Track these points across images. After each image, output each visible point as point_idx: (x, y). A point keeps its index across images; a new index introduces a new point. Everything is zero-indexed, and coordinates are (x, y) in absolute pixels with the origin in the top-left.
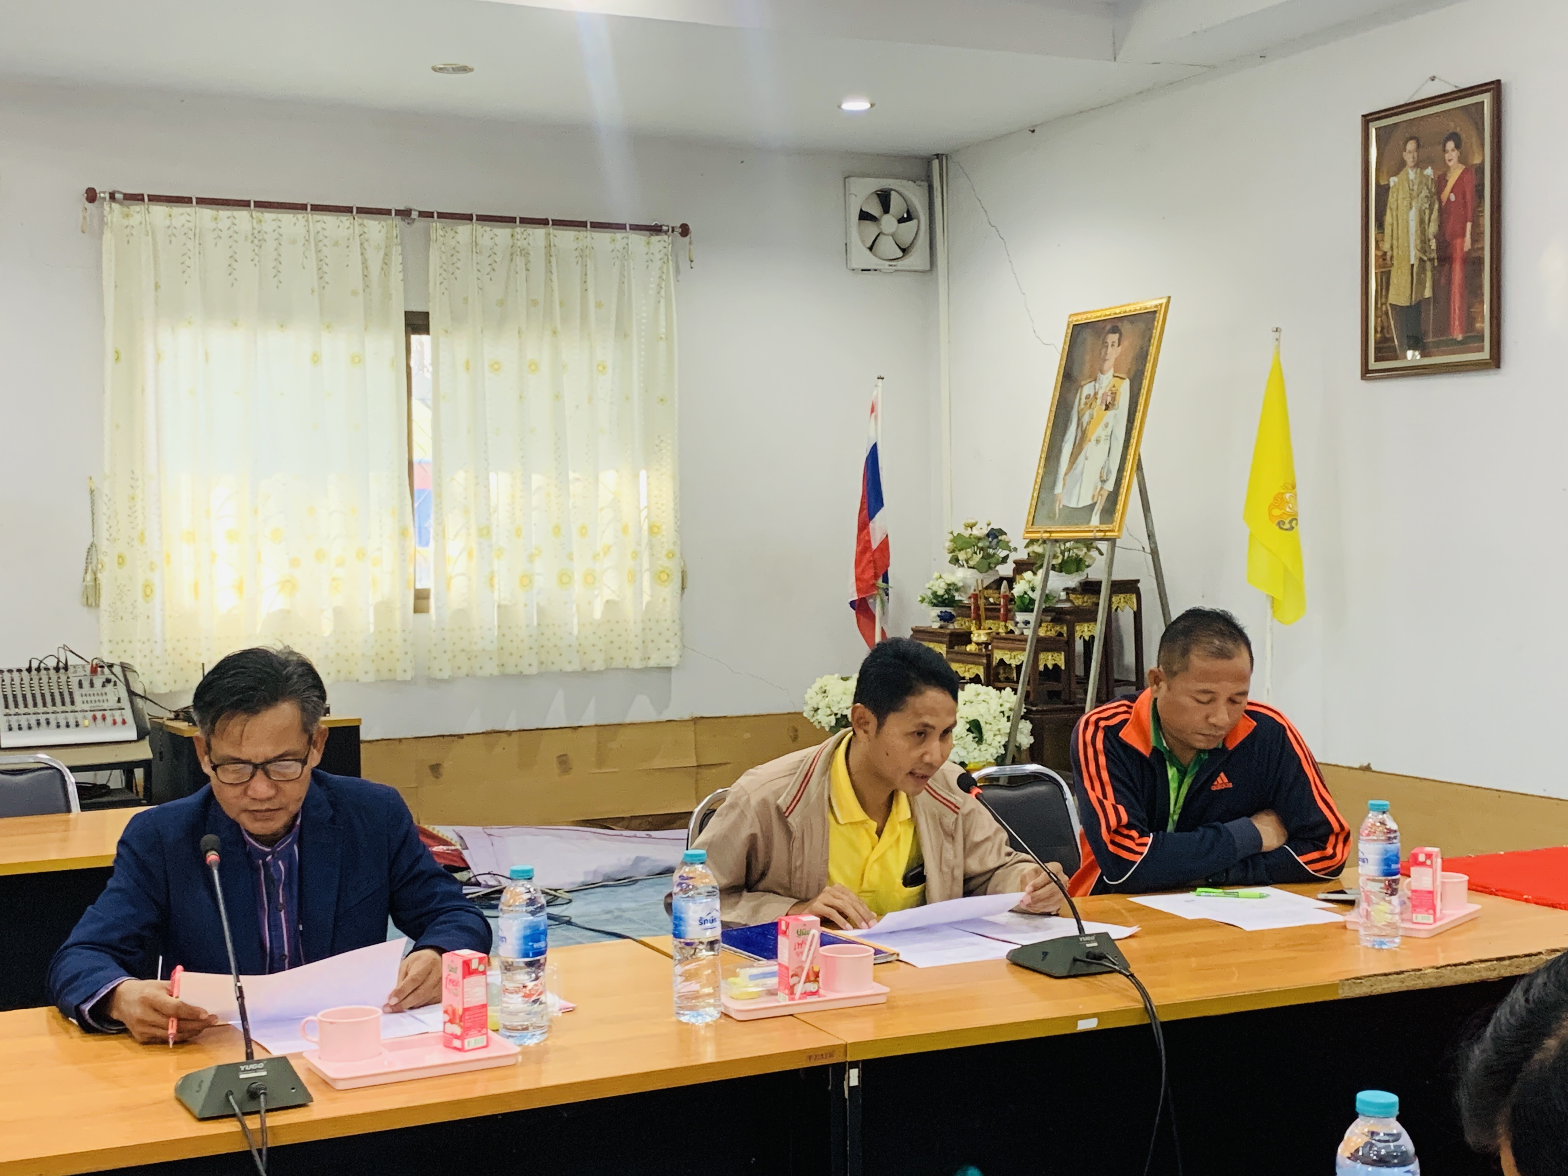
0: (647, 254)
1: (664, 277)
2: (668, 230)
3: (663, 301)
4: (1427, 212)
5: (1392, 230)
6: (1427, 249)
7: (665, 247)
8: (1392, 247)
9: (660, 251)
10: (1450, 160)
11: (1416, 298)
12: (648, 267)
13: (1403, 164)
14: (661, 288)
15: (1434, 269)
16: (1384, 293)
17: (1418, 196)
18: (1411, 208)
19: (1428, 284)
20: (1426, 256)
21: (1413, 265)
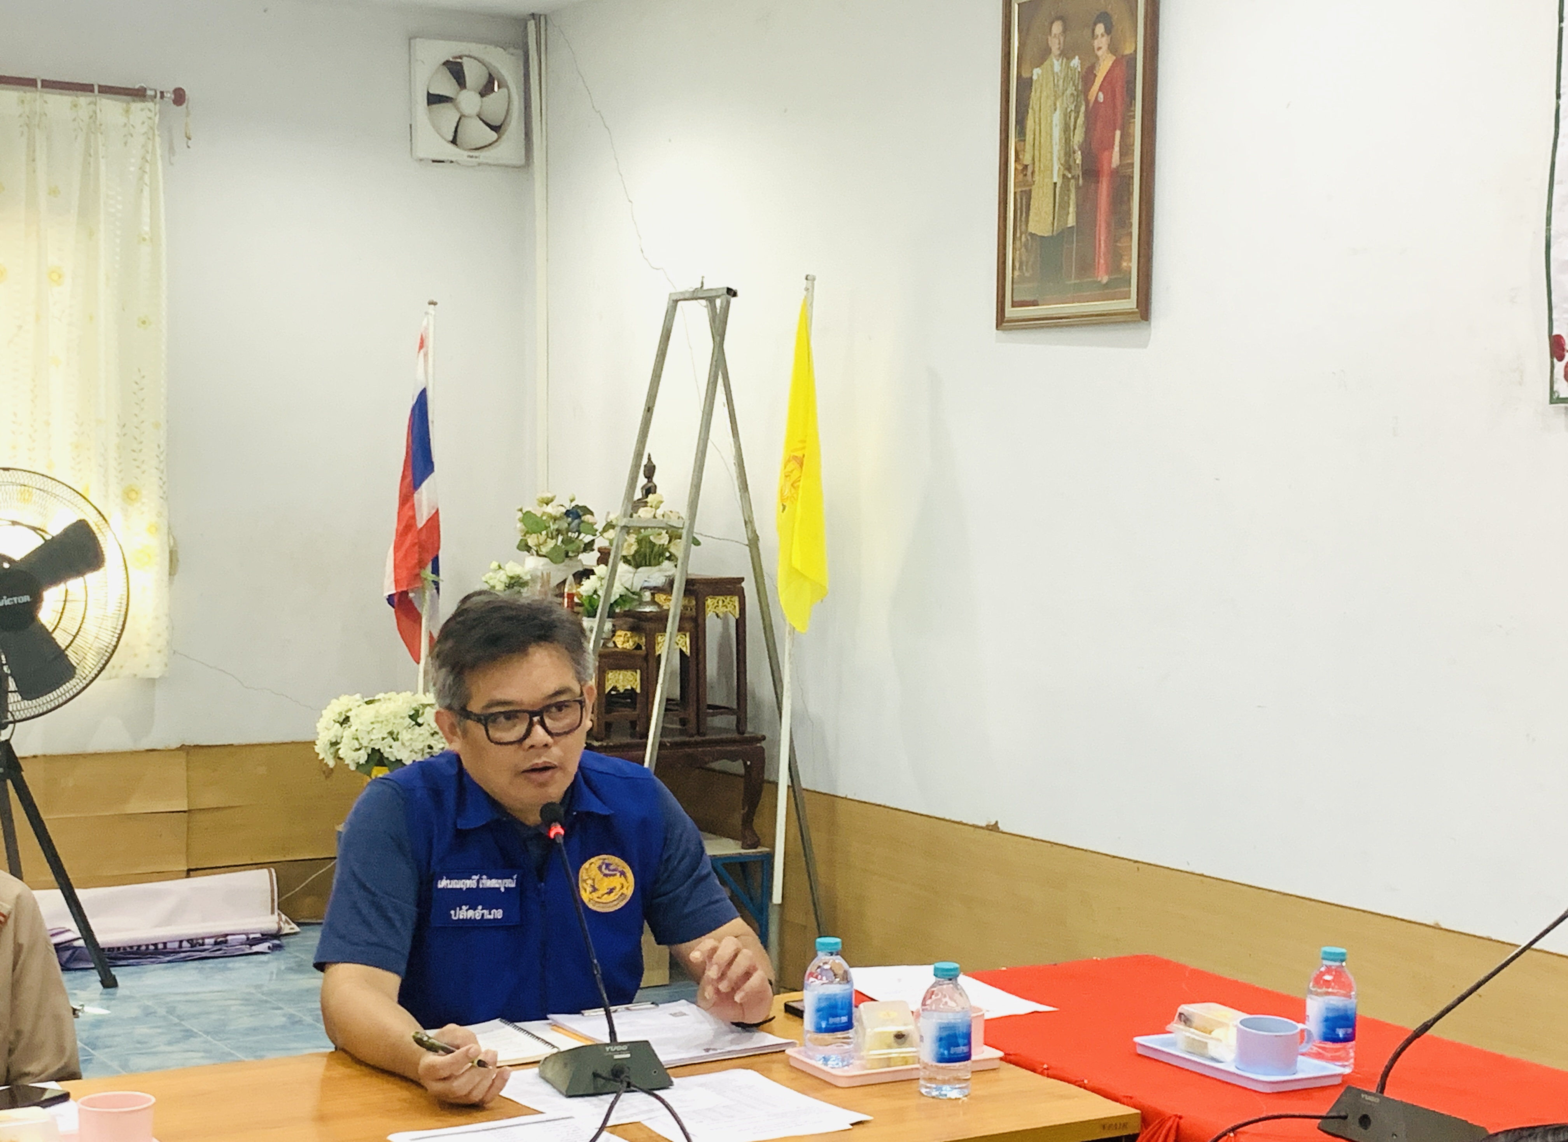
0: (125, 125)
1: (149, 158)
2: (155, 97)
3: (146, 190)
4: (1073, 115)
5: (1034, 139)
6: (1072, 163)
7: (150, 118)
8: (1033, 159)
9: (143, 123)
10: (1099, 48)
11: (1057, 227)
12: (126, 143)
13: (1046, 52)
14: (145, 172)
15: (1078, 188)
16: (1023, 219)
17: (1063, 94)
18: (1055, 110)
19: (1072, 209)
20: (1070, 172)
21: (1055, 184)
